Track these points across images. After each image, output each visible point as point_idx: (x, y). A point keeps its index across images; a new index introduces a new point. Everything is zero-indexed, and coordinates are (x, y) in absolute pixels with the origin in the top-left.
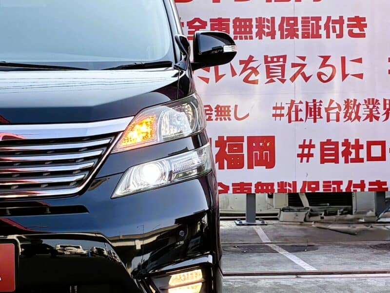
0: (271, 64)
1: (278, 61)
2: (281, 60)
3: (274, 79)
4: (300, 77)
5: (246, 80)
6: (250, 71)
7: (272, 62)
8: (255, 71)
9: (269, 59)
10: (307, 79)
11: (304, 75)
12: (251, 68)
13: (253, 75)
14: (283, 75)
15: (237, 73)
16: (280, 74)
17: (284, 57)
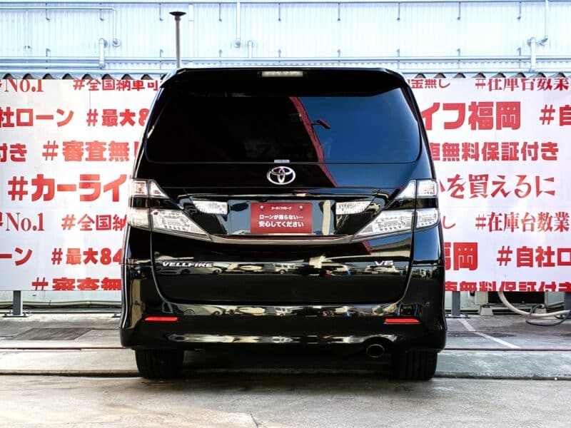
0: (475, 182)
1: (481, 179)
2: (484, 178)
3: (478, 194)
4: (500, 193)
5: (453, 195)
6: (456, 187)
7: (476, 180)
8: (461, 188)
9: (473, 178)
10: (505, 195)
11: (503, 191)
12: (458, 185)
13: (459, 191)
14: (485, 191)
15: (445, 188)
16: (482, 190)
17: (486, 176)
